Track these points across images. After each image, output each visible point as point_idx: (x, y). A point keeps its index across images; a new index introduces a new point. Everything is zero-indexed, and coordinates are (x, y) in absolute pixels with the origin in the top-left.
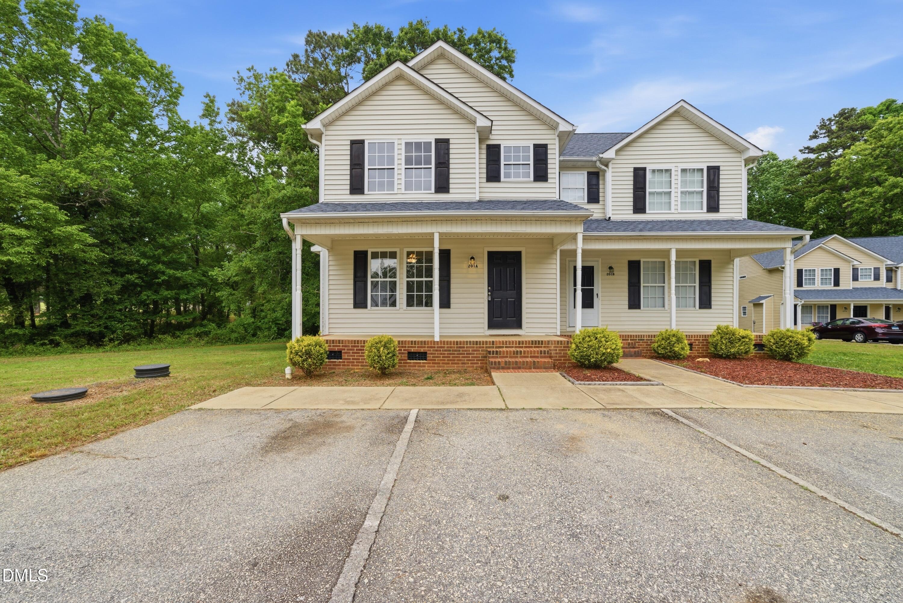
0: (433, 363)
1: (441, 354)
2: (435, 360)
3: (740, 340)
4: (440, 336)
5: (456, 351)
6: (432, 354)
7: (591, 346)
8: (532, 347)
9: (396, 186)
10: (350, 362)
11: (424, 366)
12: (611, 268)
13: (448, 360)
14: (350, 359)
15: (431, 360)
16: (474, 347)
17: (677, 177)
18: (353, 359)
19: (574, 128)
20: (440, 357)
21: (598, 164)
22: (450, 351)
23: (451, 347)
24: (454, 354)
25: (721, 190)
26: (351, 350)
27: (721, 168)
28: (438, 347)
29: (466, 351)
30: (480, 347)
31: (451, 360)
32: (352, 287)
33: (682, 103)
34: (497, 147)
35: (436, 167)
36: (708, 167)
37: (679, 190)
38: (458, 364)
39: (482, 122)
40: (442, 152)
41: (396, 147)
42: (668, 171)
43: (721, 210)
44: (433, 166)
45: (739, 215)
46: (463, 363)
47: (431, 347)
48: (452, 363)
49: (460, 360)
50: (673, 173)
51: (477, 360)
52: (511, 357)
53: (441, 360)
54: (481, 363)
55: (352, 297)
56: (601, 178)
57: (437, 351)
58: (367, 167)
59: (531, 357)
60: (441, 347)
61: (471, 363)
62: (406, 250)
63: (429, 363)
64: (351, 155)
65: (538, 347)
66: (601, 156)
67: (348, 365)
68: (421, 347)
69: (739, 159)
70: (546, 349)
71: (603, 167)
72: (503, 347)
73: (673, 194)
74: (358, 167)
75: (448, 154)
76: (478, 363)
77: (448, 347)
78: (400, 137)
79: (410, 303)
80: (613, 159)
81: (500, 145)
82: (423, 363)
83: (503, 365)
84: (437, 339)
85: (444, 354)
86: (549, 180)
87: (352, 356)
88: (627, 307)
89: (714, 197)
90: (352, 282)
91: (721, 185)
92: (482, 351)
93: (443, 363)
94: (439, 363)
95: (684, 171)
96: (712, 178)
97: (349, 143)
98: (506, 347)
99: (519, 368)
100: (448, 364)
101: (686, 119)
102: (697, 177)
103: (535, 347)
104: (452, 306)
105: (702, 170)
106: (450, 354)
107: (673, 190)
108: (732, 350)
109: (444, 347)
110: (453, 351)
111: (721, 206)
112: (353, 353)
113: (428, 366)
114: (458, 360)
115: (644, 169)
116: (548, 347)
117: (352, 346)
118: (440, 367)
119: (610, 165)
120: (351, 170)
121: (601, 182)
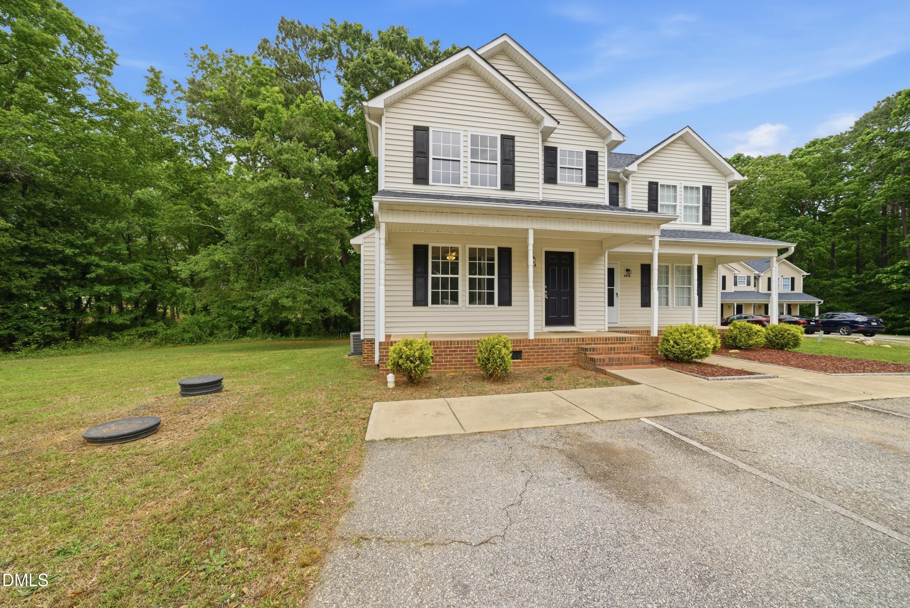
0: (528, 362)
1: (536, 352)
2: (530, 359)
3: (756, 333)
4: (536, 334)
5: (549, 348)
6: (527, 352)
7: (691, 343)
8: (616, 343)
9: (462, 180)
10: (442, 365)
11: (519, 366)
12: (628, 270)
13: (542, 358)
14: (442, 362)
15: (526, 359)
16: (565, 345)
17: (680, 191)
18: (445, 362)
19: (625, 138)
20: (534, 355)
21: (621, 176)
22: (544, 348)
23: (545, 345)
24: (548, 352)
25: (712, 206)
26: (444, 351)
27: (713, 188)
28: (533, 345)
29: (559, 348)
30: (571, 345)
31: (545, 358)
32: (411, 283)
33: (687, 129)
34: (555, 149)
35: (503, 164)
36: (703, 186)
37: (683, 204)
38: (552, 361)
39: (548, 122)
40: (508, 149)
41: (462, 138)
42: (675, 187)
43: (712, 224)
44: (499, 162)
45: (724, 228)
46: (556, 361)
47: (527, 346)
48: (546, 362)
49: (553, 358)
50: (678, 189)
51: (569, 357)
52: (606, 354)
53: (535, 359)
54: (572, 360)
55: (411, 293)
56: (620, 189)
57: (532, 349)
58: (431, 156)
59: (624, 353)
60: (536, 345)
61: (564, 361)
62: (468, 246)
63: (525, 362)
64: (414, 142)
65: (622, 343)
66: (626, 168)
67: (440, 369)
68: (517, 346)
69: (724, 182)
70: (630, 345)
71: (625, 179)
72: (591, 344)
73: (678, 208)
74: (422, 155)
75: (513, 151)
76: (569, 361)
77: (542, 345)
78: (466, 128)
79: (472, 300)
80: (634, 172)
81: (556, 148)
82: (519, 362)
83: (607, 361)
84: (532, 337)
85: (539, 352)
86: (600, 186)
87: (444, 358)
88: (640, 305)
89: (707, 212)
90: (411, 278)
91: (712, 203)
92: (573, 348)
93: (537, 362)
94: (534, 362)
95: (686, 188)
96: (706, 196)
97: (412, 128)
98: (595, 344)
99: (621, 364)
100: (542, 362)
101: (687, 143)
102: (694, 194)
103: (619, 343)
104: (513, 303)
105: (698, 188)
106: (544, 352)
107: (678, 204)
108: (750, 342)
109: (538, 345)
110: (547, 348)
111: (712, 221)
112: (445, 355)
113: (523, 366)
114: (551, 358)
115: (656, 184)
116: (630, 343)
117: (444, 348)
118: (535, 365)
119: (631, 178)
120: (415, 157)
121: (620, 193)
